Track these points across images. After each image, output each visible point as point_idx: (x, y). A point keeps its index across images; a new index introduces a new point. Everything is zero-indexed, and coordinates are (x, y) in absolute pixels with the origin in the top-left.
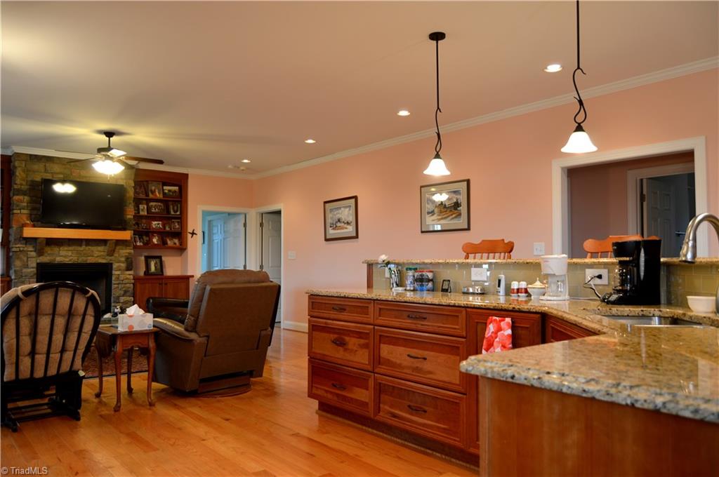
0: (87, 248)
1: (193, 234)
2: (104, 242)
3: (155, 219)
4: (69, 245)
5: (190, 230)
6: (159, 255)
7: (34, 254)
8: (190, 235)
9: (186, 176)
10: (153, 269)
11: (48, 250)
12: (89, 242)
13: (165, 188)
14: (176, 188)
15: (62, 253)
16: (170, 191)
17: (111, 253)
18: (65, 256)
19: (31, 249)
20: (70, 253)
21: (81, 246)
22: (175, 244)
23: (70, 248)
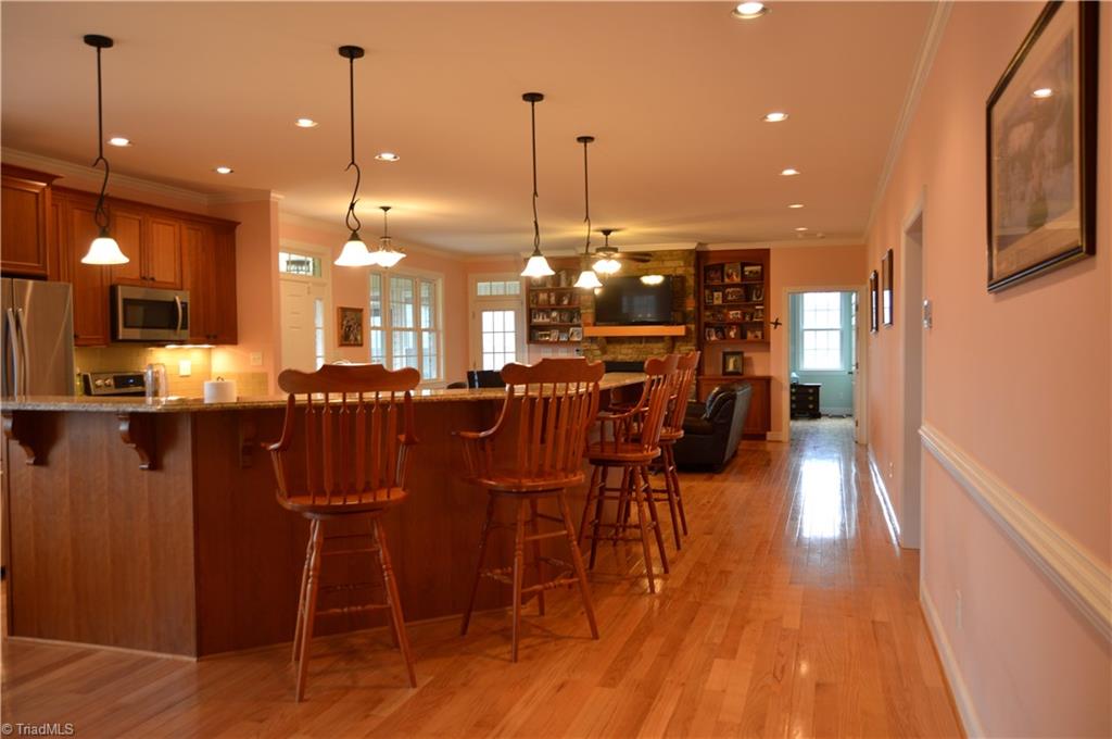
0: (648, 345)
1: (776, 324)
2: (659, 339)
3: (732, 308)
4: (630, 343)
5: (773, 320)
6: (739, 350)
7: (598, 352)
8: (772, 326)
9: (767, 252)
10: (731, 367)
11: (610, 348)
12: (649, 339)
13: (746, 269)
14: (758, 268)
15: (624, 351)
16: (751, 272)
17: (671, 349)
18: (627, 355)
19: (596, 347)
20: (630, 351)
21: (641, 343)
22: (756, 337)
23: (632, 346)
